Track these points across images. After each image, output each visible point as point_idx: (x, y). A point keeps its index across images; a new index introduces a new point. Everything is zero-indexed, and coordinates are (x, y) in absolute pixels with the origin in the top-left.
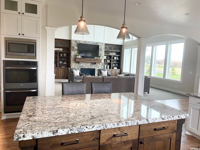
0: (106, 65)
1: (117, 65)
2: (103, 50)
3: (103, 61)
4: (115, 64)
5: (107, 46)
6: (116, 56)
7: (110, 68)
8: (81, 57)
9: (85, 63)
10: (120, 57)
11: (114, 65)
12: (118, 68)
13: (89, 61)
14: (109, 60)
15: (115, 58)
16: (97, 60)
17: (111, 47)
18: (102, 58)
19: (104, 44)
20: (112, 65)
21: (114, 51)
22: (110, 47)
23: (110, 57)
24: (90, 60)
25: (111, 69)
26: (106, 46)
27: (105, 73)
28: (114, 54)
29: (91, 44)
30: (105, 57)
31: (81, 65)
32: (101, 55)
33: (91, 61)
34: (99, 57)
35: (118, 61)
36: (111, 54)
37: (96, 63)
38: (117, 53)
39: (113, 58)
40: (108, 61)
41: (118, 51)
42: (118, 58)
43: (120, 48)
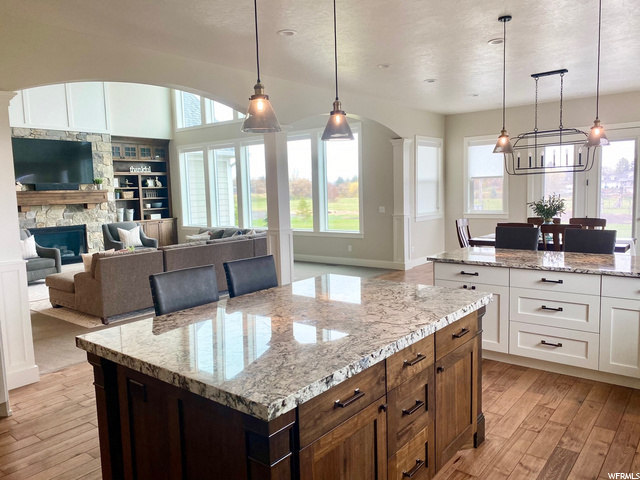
0: (122, 210)
1: (160, 204)
2: (108, 160)
3: (111, 197)
4: (152, 202)
5: (118, 145)
6: (153, 177)
7: (137, 217)
8: (25, 189)
9: (44, 209)
10: (165, 180)
11: (149, 206)
12: (165, 214)
13: (59, 202)
14: (132, 193)
15: (150, 183)
16: (88, 193)
17: (133, 146)
18: (107, 188)
19: (107, 139)
20: (145, 207)
21: (143, 159)
22: (128, 146)
23: (133, 180)
24: (64, 197)
25: (143, 220)
26: (115, 145)
27: (132, 237)
28: (146, 171)
29: (57, 138)
30: (116, 183)
31: (29, 217)
32: (102, 176)
33: (68, 201)
34: (97, 182)
35: (160, 192)
36: (134, 171)
37: (85, 206)
38: (155, 167)
39: (144, 184)
40: (129, 196)
41: (158, 159)
42: (159, 184)
43: (162, 151)
